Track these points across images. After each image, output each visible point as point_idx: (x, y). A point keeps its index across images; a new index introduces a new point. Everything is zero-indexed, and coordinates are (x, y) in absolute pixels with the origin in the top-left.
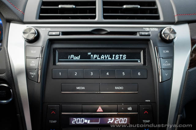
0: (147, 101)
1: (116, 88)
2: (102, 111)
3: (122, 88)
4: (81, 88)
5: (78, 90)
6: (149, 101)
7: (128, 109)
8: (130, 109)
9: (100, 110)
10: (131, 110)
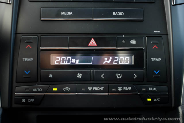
0: (156, 32)
1: (114, 13)
2: (96, 45)
3: (122, 14)
4: (68, 13)
5: (64, 16)
6: (159, 32)
7: (131, 42)
8: (133, 42)
9: (93, 43)
10: (135, 43)
